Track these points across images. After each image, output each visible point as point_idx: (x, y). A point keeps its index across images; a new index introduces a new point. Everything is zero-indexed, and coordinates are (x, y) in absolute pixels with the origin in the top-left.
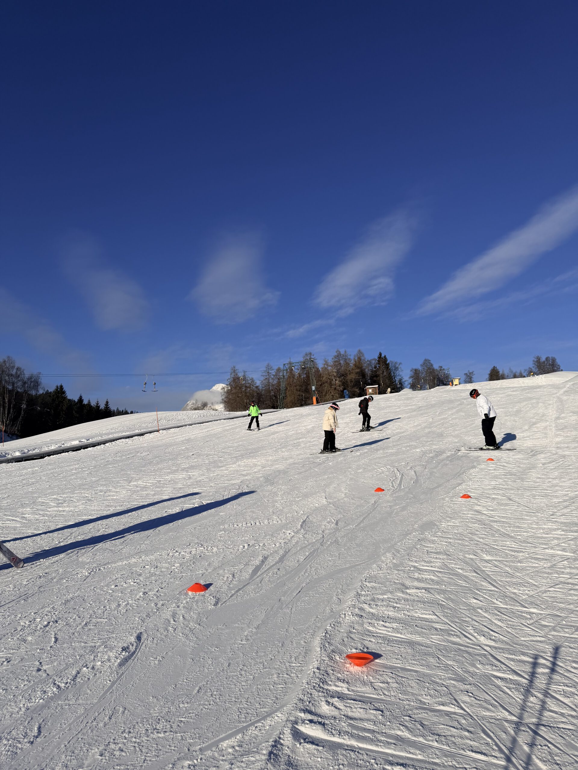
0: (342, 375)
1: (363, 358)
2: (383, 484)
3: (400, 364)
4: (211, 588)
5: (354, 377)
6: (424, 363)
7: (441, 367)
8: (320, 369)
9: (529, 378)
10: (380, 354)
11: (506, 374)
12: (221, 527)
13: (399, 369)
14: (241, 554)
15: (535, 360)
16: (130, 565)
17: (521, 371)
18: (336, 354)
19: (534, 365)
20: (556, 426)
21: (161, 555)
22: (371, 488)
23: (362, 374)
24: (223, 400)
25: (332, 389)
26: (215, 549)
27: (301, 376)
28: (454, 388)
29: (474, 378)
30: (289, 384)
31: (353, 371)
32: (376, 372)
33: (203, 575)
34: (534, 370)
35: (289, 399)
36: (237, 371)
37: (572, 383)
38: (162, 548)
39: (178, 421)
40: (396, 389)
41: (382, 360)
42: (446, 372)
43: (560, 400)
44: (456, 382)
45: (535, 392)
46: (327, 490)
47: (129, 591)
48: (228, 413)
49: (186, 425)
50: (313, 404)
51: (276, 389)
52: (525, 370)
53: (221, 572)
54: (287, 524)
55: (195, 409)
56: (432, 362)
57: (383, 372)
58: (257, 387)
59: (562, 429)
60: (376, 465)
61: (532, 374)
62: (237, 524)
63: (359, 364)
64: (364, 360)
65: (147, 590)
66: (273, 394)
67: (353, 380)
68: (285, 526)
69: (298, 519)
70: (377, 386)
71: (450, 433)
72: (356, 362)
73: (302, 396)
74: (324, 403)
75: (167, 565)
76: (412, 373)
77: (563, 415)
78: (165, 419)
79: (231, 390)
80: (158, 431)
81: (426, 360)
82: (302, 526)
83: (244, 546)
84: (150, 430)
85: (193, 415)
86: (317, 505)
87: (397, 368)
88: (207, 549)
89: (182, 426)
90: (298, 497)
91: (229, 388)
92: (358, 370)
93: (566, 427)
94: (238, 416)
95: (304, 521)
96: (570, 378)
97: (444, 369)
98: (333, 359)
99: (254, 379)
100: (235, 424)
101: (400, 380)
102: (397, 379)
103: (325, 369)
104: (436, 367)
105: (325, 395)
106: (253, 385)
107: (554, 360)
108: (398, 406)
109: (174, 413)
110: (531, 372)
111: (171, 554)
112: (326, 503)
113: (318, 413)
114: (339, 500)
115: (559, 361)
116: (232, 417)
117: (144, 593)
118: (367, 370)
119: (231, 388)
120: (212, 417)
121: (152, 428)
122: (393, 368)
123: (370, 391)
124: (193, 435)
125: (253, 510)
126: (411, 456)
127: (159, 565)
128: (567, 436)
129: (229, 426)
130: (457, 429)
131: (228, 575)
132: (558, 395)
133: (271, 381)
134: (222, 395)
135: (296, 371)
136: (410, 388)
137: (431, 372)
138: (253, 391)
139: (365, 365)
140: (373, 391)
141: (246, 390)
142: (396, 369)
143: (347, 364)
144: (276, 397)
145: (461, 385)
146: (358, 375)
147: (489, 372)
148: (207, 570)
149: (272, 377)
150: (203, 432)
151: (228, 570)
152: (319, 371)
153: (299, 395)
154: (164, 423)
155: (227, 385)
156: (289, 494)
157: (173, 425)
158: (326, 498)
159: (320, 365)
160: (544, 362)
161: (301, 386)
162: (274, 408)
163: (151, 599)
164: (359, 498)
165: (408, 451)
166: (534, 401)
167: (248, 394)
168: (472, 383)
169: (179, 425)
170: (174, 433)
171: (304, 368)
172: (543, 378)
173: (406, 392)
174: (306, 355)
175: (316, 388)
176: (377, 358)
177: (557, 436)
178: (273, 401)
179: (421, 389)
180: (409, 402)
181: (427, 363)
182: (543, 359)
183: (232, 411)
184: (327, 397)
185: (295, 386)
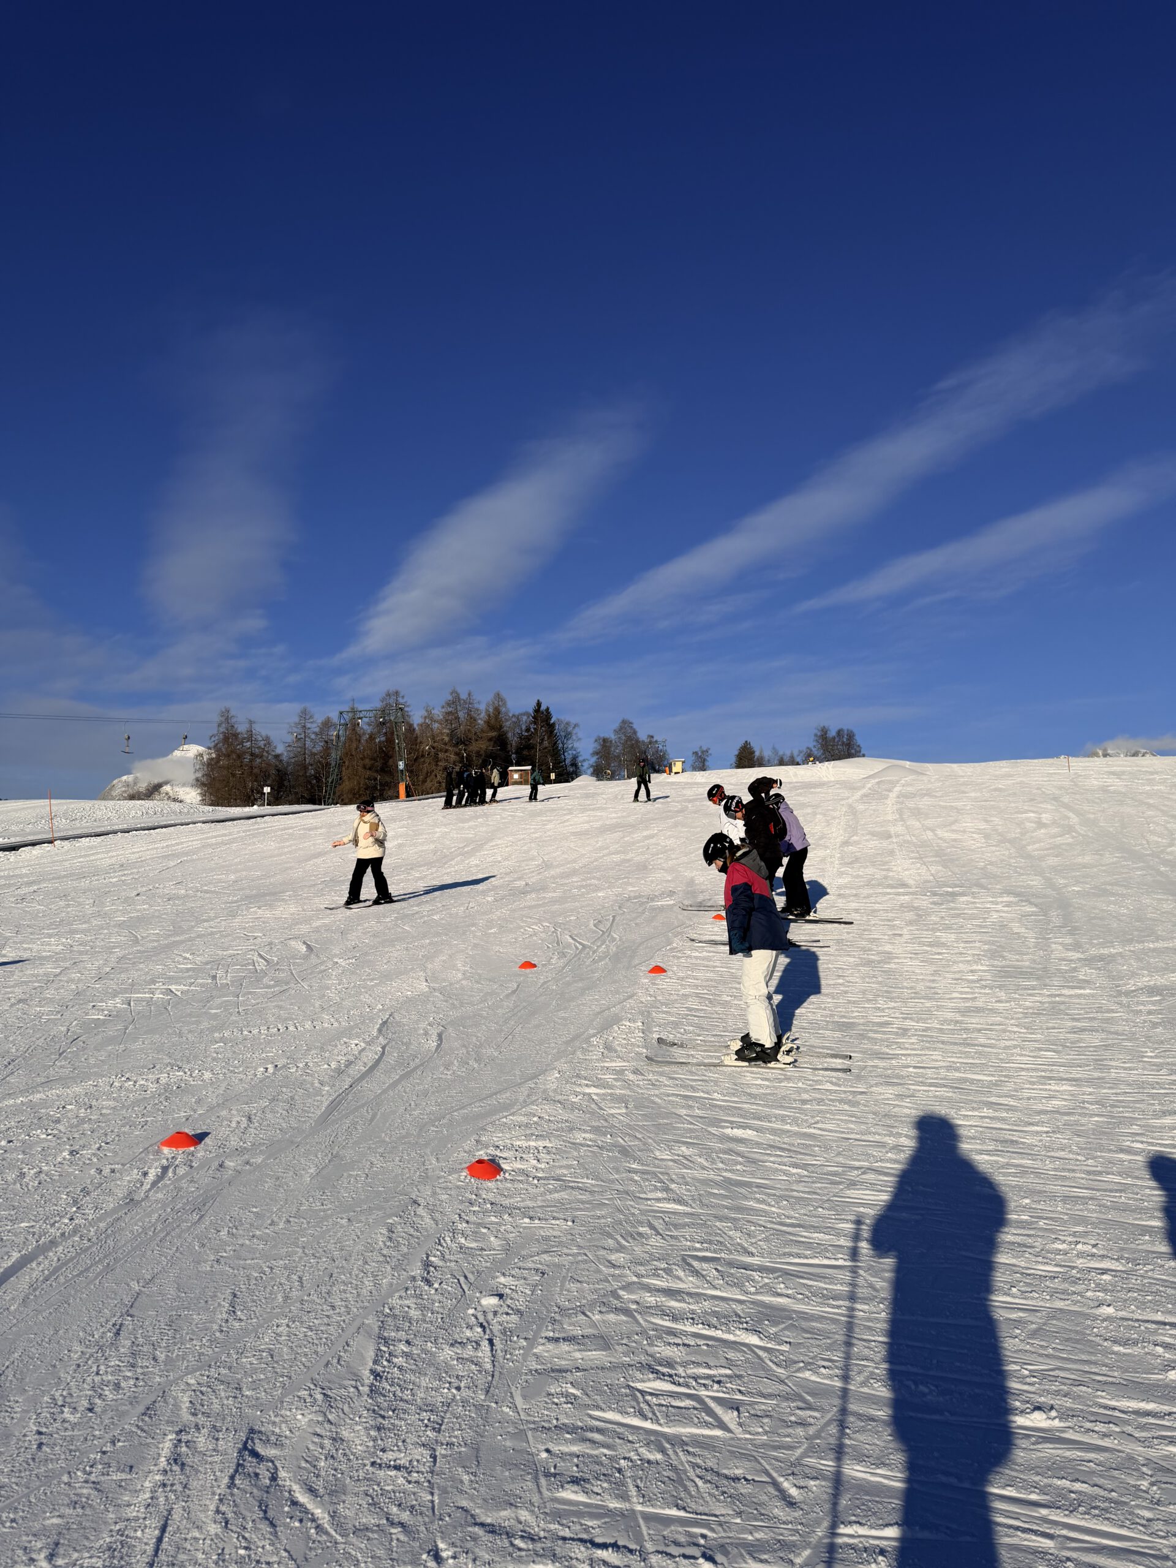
0: (460, 741)
1: (503, 710)
2: (535, 955)
3: (576, 725)
4: (207, 1140)
5: (484, 747)
6: (621, 728)
7: (652, 737)
8: (415, 726)
9: (805, 766)
10: (539, 704)
11: (766, 758)
12: (216, 1035)
13: (574, 737)
14: (260, 1082)
15: (819, 734)
16: (31, 1105)
17: (792, 753)
18: (450, 698)
19: (815, 743)
20: (842, 858)
21: (96, 1086)
22: (512, 962)
23: (501, 740)
24: (197, 780)
25: (439, 768)
26: (207, 1075)
27: (375, 738)
28: (673, 778)
29: (710, 761)
30: (348, 754)
31: (485, 735)
32: (528, 738)
33: (187, 1119)
34: (815, 752)
35: (347, 785)
36: (233, 720)
37: (877, 780)
38: (95, 1073)
39: (95, 821)
40: (567, 775)
41: (542, 716)
42: (661, 747)
43: (852, 811)
44: (677, 767)
45: (812, 793)
46: (430, 966)
47: (39, 1149)
48: (211, 808)
49: (115, 832)
50: (397, 797)
51: (320, 762)
52: (800, 752)
53: (224, 1113)
54: (351, 1028)
55: (132, 797)
56: (635, 726)
57: (543, 740)
58: (277, 756)
59: (851, 863)
60: (523, 921)
61: (812, 759)
62: (249, 1029)
63: (495, 722)
64: (506, 713)
65: (76, 1147)
66: (313, 772)
67: (482, 752)
68: (348, 1032)
69: (371, 1019)
70: (529, 767)
71: (660, 864)
72: (489, 716)
73: (375, 779)
74: (421, 797)
75: (112, 1103)
76: (597, 746)
77: (855, 838)
78: (65, 815)
79: (218, 760)
80: (51, 842)
81: (624, 722)
82: (380, 1031)
83: (267, 1069)
84: (31, 838)
85: (129, 809)
86: (409, 993)
87: (570, 733)
88: (191, 1075)
89: (107, 834)
90: (372, 980)
91: (214, 756)
92: (494, 734)
93: (857, 860)
94: (235, 816)
95: (385, 1023)
96: (876, 771)
97: (656, 741)
98: (443, 707)
99: (272, 738)
100: (230, 834)
101: (575, 758)
102: (568, 757)
103: (426, 727)
104: (642, 736)
105: (424, 781)
106: (267, 752)
107: (851, 736)
108: (568, 809)
109: (87, 804)
110: (810, 756)
111: (116, 1084)
112: (427, 989)
113: (410, 818)
114: (451, 984)
115: (859, 740)
116: (222, 817)
117: (71, 1153)
118: (510, 735)
119: (218, 756)
120: (173, 817)
121: (34, 834)
122: (563, 734)
123: (516, 776)
124: (133, 853)
125: (280, 1003)
126: (588, 905)
127: (94, 1103)
128: (858, 876)
129: (215, 837)
130: (673, 856)
131: (238, 1119)
132: (850, 801)
133: (308, 743)
134: (196, 771)
135: (366, 727)
136: (592, 774)
137: (632, 746)
138: (269, 765)
139: (508, 724)
140: (521, 776)
141: (251, 761)
142: (568, 735)
143: (472, 719)
144: (318, 779)
145: (686, 774)
146: (492, 743)
147: (737, 753)
148: (195, 1111)
149: (313, 736)
150: (157, 848)
151: (237, 1110)
152: (414, 729)
153: (369, 779)
154: (62, 825)
155: (209, 748)
156: (353, 973)
157: (85, 831)
158: (427, 980)
159: (417, 718)
160: (834, 738)
161: (374, 759)
162: (314, 803)
163: (88, 1162)
164: (490, 981)
165: (583, 895)
166: (809, 810)
167: (256, 771)
168: (704, 770)
169: (98, 830)
170: (91, 848)
171: (383, 724)
172: (831, 769)
173: (585, 782)
174: (388, 695)
175: (406, 765)
176: (531, 711)
177: (841, 874)
178: (312, 787)
179: (612, 778)
180: (588, 802)
181: (625, 726)
182: (832, 733)
183: (218, 805)
184: (428, 784)
185: (362, 759)
